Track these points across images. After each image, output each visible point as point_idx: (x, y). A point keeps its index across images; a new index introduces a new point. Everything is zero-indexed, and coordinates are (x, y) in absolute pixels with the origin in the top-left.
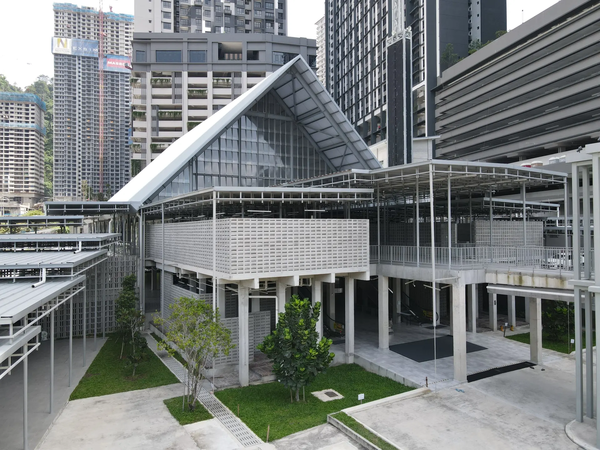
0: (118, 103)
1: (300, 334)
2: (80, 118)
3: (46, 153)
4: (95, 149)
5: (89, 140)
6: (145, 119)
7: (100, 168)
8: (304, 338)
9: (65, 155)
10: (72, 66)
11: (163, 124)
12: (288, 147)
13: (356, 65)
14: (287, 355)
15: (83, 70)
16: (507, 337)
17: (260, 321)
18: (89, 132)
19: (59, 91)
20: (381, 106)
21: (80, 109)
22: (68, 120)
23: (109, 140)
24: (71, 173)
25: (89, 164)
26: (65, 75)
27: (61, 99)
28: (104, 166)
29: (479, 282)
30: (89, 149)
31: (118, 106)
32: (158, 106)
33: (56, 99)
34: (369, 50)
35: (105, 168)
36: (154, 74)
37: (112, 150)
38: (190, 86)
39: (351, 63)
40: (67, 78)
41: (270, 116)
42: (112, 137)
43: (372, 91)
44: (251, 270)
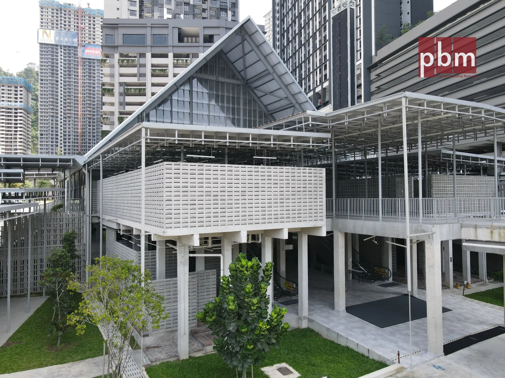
0: (94, 86)
1: (247, 303)
2: (61, 98)
3: (34, 129)
4: (74, 125)
5: (69, 117)
6: (113, 95)
7: (79, 141)
8: (252, 307)
9: (49, 130)
10: (54, 54)
11: (129, 99)
12: (239, 109)
13: (299, 48)
14: (231, 328)
15: (64, 57)
16: (467, 296)
17: (205, 281)
18: (69, 110)
19: (44, 75)
20: (321, 83)
21: (61, 91)
22: (51, 100)
23: (86, 117)
24: (54, 145)
25: (69, 137)
26: (49, 61)
27: (46, 82)
28: (82, 139)
29: (454, 239)
30: (69, 125)
31: (94, 88)
32: (125, 83)
33: (41, 82)
34: (311, 35)
35: (83, 141)
36: (121, 55)
37: (90, 126)
38: (153, 66)
39: (295, 47)
40: (50, 64)
41: (221, 79)
42: (89, 114)
43: (314, 70)
44: (189, 224)
